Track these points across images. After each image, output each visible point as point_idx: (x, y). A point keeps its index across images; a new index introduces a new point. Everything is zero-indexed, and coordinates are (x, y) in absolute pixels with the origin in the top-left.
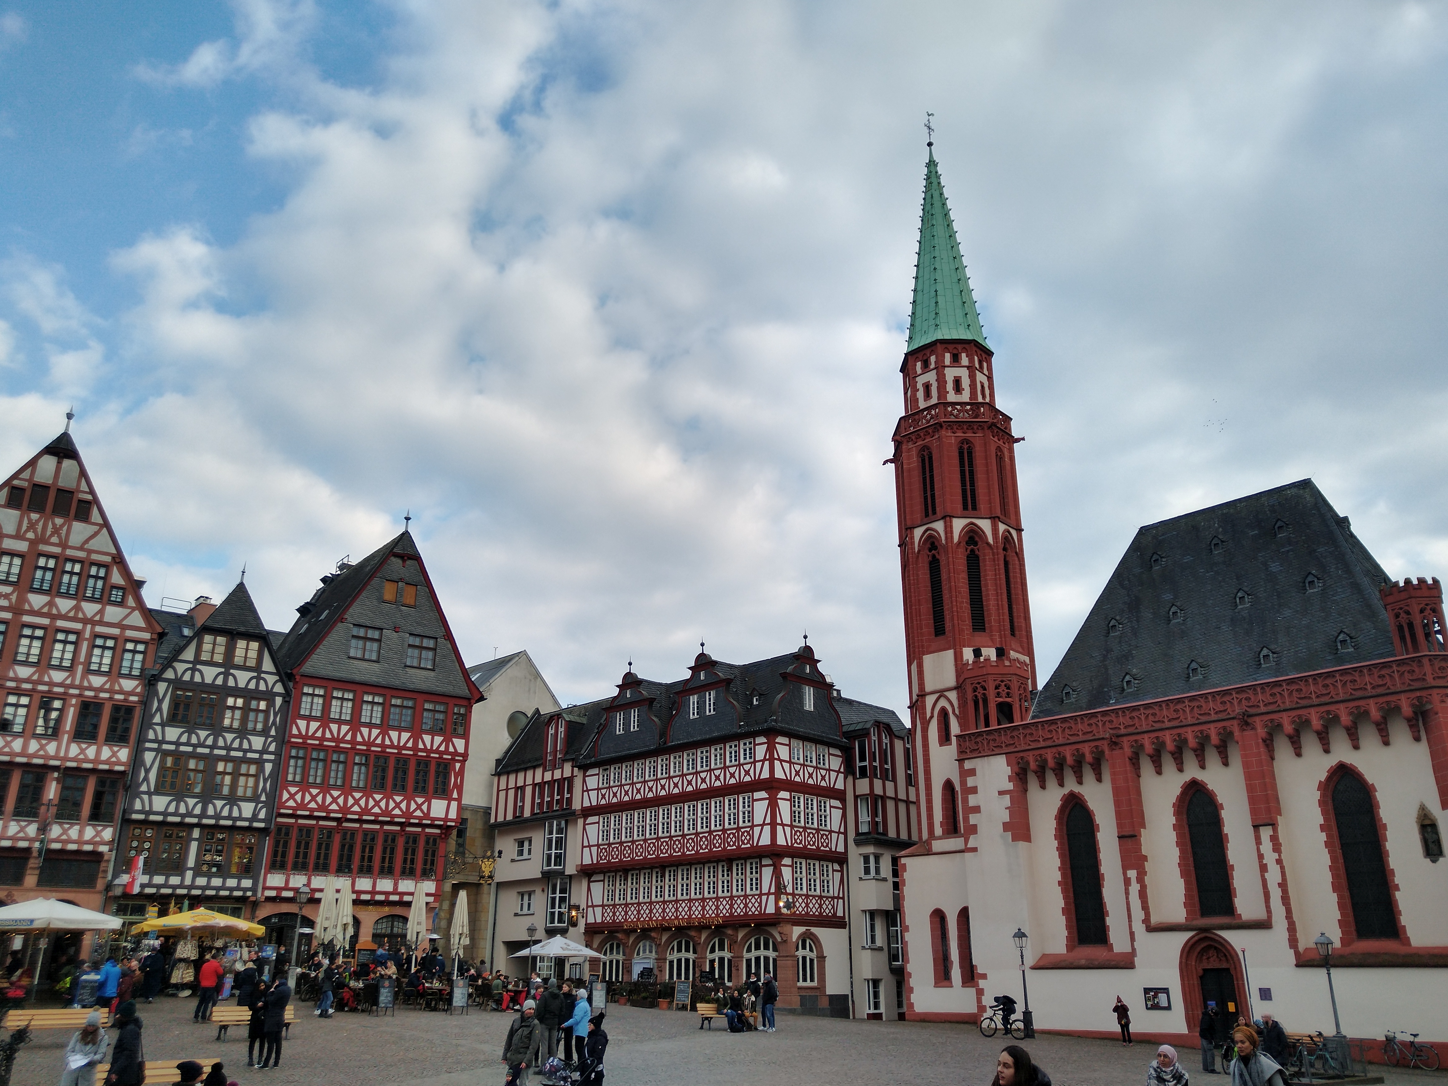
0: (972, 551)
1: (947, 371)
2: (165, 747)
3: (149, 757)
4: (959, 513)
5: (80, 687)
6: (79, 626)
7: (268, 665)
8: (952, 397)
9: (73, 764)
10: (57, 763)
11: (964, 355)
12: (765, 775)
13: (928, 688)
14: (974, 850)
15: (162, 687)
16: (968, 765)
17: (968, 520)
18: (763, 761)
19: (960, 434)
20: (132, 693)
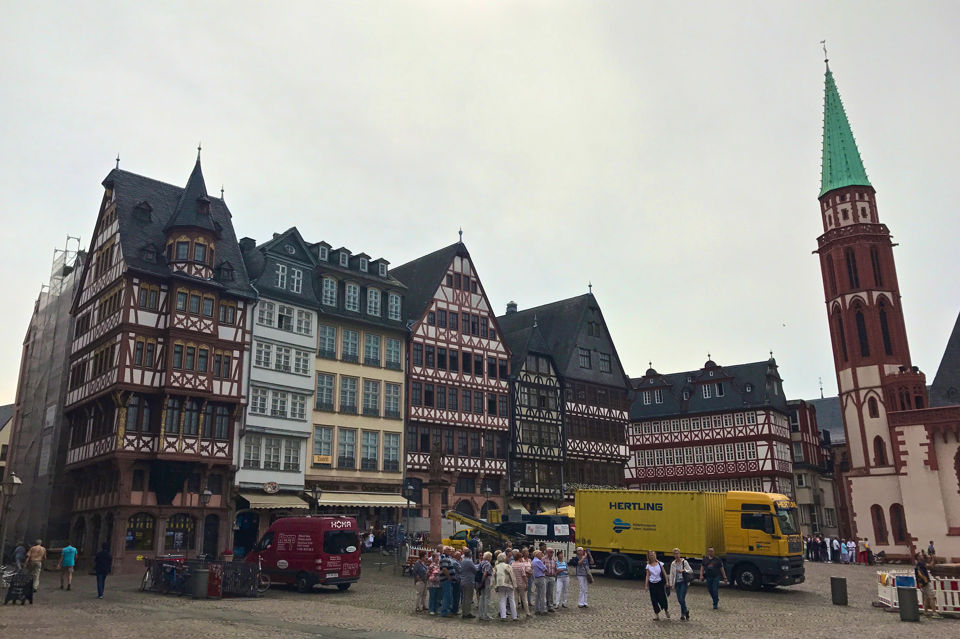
0: (882, 309)
1: (858, 203)
2: (523, 418)
3: (518, 423)
4: (875, 288)
5: (487, 386)
6: (481, 352)
7: (552, 373)
8: (862, 220)
9: (489, 428)
10: (484, 427)
11: (865, 194)
12: (766, 431)
13: (861, 385)
14: (905, 474)
15: (517, 385)
16: (897, 429)
17: (880, 293)
18: (764, 424)
19: (871, 242)
20: (505, 389)
